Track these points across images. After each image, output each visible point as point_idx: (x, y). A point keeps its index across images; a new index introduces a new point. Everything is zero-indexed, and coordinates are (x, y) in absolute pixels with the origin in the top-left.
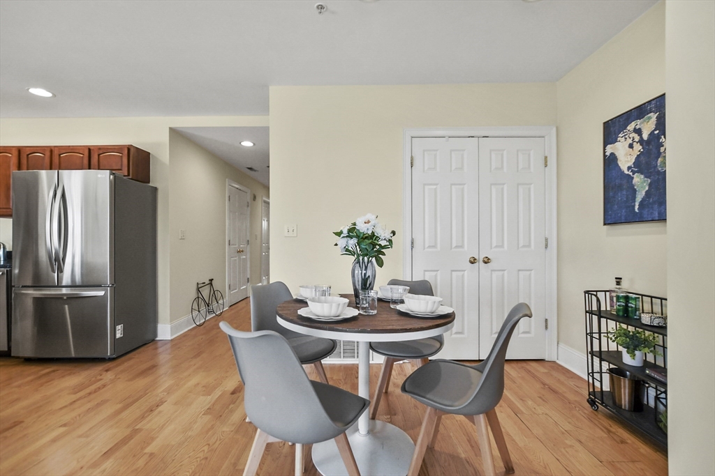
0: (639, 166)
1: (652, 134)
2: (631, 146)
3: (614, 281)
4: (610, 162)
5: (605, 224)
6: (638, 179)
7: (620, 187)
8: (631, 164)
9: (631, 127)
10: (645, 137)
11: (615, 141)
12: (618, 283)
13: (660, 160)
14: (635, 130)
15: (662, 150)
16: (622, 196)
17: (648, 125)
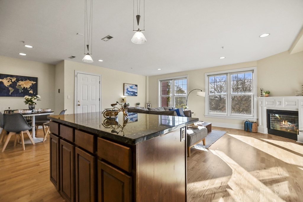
0: (11, 86)
1: (14, 81)
2: (8, 82)
3: (9, 108)
4: (1, 83)
6: (10, 88)
7: (4, 89)
8: (8, 85)
9: (8, 78)
10: (13, 81)
11: (3, 79)
13: (17, 86)
14: (10, 79)
15: (17, 85)
16: (5, 91)
17: (14, 79)
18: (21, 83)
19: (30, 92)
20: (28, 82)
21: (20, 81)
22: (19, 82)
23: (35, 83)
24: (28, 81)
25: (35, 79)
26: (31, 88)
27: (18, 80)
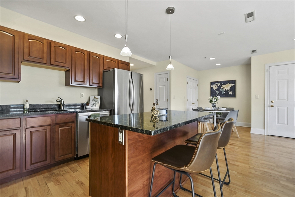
0: (217, 89)
2: (216, 87)
4: (212, 88)
5: (211, 96)
6: (217, 91)
7: (214, 92)
8: (216, 89)
9: (216, 84)
10: (218, 86)
11: (213, 85)
13: (221, 89)
14: (217, 84)
16: (214, 93)
17: (219, 85)
18: (223, 86)
19: (230, 93)
20: (228, 85)
23: (233, 85)
24: (228, 84)
25: (234, 82)
26: (230, 89)
27: (221, 85)
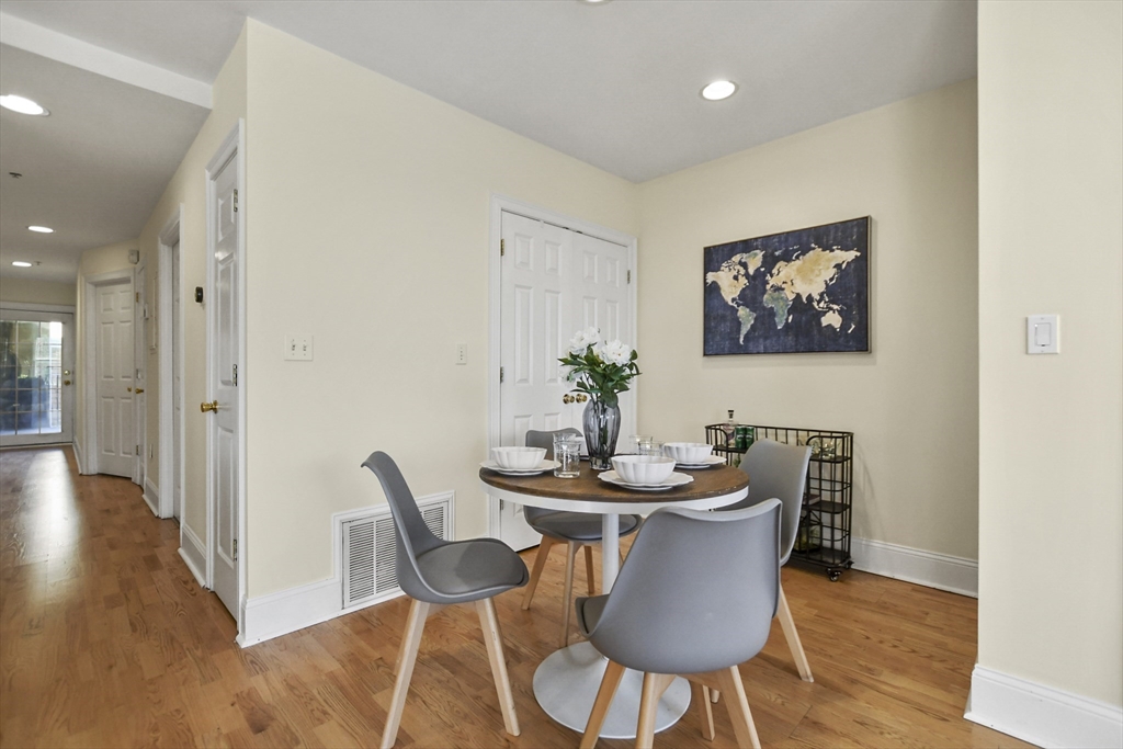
0: (744, 298)
1: (757, 270)
2: (736, 278)
3: (727, 414)
4: (711, 291)
5: (705, 355)
6: (743, 312)
7: (723, 318)
8: (736, 295)
9: (736, 258)
10: (751, 271)
11: (718, 270)
12: (731, 416)
13: (766, 296)
14: (741, 263)
15: (768, 287)
16: (725, 327)
17: (755, 261)
18: (784, 273)
19: (825, 321)
20: (816, 262)
21: (777, 266)
22: (775, 271)
23: (852, 255)
24: (816, 253)
25: (856, 233)
26: (832, 292)
27: (769, 263)
